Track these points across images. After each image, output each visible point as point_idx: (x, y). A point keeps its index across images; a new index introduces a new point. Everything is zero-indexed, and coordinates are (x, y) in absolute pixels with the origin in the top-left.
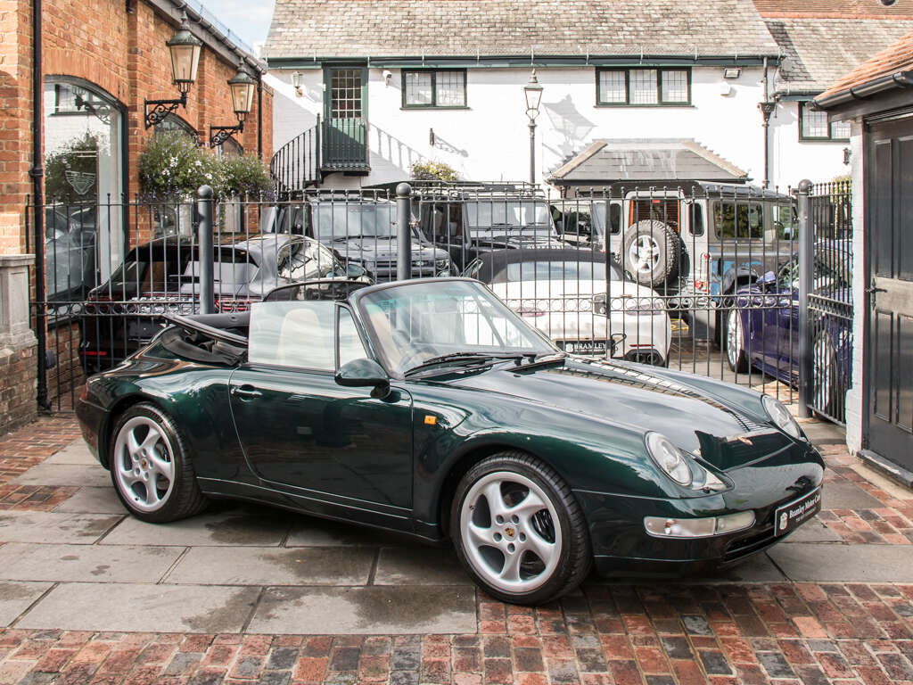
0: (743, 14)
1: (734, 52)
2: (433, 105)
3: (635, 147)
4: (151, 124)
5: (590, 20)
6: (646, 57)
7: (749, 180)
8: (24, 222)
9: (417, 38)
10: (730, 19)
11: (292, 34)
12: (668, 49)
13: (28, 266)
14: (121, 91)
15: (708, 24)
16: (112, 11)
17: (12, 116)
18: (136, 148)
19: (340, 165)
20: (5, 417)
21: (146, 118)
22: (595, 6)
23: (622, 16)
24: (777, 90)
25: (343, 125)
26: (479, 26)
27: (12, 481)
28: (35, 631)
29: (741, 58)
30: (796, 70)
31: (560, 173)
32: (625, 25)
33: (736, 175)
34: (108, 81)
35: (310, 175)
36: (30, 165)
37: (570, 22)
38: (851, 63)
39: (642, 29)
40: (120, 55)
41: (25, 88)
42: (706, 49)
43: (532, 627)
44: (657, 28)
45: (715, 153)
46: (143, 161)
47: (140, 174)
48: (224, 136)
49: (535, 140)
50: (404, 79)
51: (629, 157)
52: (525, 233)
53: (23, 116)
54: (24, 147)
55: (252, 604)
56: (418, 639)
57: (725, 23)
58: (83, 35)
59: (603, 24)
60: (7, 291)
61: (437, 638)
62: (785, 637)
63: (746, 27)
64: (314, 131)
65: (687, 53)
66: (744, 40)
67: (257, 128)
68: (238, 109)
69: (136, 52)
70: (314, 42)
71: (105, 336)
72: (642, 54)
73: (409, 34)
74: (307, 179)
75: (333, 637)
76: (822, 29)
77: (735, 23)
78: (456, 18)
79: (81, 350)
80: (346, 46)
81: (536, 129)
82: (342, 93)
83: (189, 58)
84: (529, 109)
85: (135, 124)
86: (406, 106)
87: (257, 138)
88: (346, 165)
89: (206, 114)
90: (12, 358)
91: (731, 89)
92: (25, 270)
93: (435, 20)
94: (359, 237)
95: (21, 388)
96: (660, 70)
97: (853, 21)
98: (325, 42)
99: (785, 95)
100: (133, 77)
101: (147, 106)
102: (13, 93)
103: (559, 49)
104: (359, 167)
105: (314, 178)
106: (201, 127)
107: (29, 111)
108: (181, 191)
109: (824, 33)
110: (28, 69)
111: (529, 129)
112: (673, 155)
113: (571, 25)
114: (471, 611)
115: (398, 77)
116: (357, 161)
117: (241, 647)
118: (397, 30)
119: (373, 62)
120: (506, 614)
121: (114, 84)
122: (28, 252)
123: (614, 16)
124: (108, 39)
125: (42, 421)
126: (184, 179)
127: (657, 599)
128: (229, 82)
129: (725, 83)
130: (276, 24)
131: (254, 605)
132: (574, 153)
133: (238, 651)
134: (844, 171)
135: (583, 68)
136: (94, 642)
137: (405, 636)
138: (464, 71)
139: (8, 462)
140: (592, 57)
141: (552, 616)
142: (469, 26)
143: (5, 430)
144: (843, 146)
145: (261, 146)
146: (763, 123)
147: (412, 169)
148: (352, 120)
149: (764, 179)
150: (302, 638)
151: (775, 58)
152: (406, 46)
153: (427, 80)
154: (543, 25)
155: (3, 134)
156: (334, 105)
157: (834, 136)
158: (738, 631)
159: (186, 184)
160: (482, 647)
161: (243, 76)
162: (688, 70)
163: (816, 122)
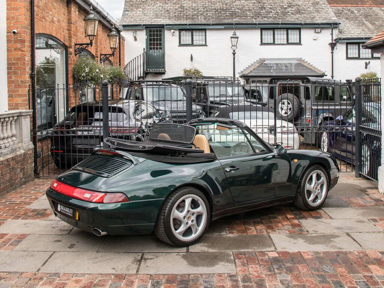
0: (322, 5)
1: (319, 22)
2: (192, 45)
3: (277, 62)
4: (77, 54)
5: (258, 8)
6: (282, 24)
7: (326, 76)
8: (28, 96)
9: (185, 16)
10: (317, 8)
11: (132, 15)
12: (291, 20)
13: (30, 115)
14: (65, 40)
15: (308, 10)
16: (61, 6)
17: (22, 51)
18: (71, 64)
19: (153, 70)
20: (22, 179)
21: (75, 51)
22: (260, 2)
23: (271, 7)
24: (337, 38)
25: (155, 53)
26: (211, 11)
27: (28, 207)
28: (48, 274)
29: (322, 24)
30: (345, 29)
31: (246, 73)
32: (272, 10)
33: (320, 74)
34: (60, 36)
36: (30, 72)
38: (368, 26)
39: (280, 12)
40: (64, 24)
41: (28, 39)
42: (307, 20)
43: (259, 270)
44: (286, 12)
45: (311, 64)
46: (74, 70)
47: (73, 75)
48: (106, 58)
49: (236, 59)
50: (180, 33)
51: (275, 66)
53: (27, 51)
54: (28, 64)
55: (139, 261)
56: (212, 276)
57: (315, 9)
58: (50, 16)
59: (263, 10)
60: (22, 125)
61: (220, 275)
62: (366, 274)
63: (324, 11)
64: (142, 55)
65: (299, 22)
66: (323, 17)
67: (118, 54)
68: (112, 47)
69: (71, 23)
70: (141, 18)
71: (63, 144)
72: (280, 23)
73: (182, 15)
74: (139, 76)
75: (177, 275)
76: (355, 11)
77: (319, 9)
78: (201, 7)
79: (52, 150)
80: (155, 19)
81: (236, 54)
82: (154, 39)
83: (93, 25)
84: (233, 46)
85: (71, 54)
86: (180, 45)
87: (118, 59)
88: (156, 70)
89: (99, 49)
90: (24, 154)
91: (318, 37)
92: (29, 117)
93: (192, 8)
94: (164, 100)
95: (28, 167)
96: (287, 29)
97: (368, 8)
98: (146, 18)
99: (338, 40)
100: (70, 34)
101: (76, 46)
102: (23, 41)
103: (245, 21)
104: (162, 70)
105: (142, 75)
106: (96, 54)
107: (29, 49)
108: (90, 83)
109: (356, 13)
110: (29, 31)
111: (232, 55)
112: (293, 65)
113: (250, 10)
114: (232, 263)
115: (177, 33)
116: (161, 68)
117: (137, 280)
118: (176, 13)
119: (167, 26)
120: (248, 265)
121: (62, 36)
122: (29, 109)
123: (268, 6)
124: (60, 17)
125: (36, 180)
126: (91, 77)
127: (310, 257)
128: (108, 36)
129: (316, 35)
130: (125, 10)
131: (140, 261)
132: (252, 64)
133: (137, 282)
134: (365, 72)
135: (255, 28)
136: (74, 278)
137: (206, 274)
138: (205, 30)
139: (25, 199)
140: (259, 24)
141: (267, 265)
142: (207, 11)
143: (22, 185)
144: (364, 61)
145: (120, 62)
146: (331, 51)
147: (183, 72)
148: (158, 51)
149: (331, 75)
150: (162, 276)
151: (336, 24)
152: (181, 19)
153: (189, 33)
154: (238, 10)
155: (19, 59)
156: (150, 44)
157: (361, 57)
158: (346, 271)
159: (92, 79)
160: (239, 279)
161: (114, 33)
162: (299, 29)
163: (353, 51)
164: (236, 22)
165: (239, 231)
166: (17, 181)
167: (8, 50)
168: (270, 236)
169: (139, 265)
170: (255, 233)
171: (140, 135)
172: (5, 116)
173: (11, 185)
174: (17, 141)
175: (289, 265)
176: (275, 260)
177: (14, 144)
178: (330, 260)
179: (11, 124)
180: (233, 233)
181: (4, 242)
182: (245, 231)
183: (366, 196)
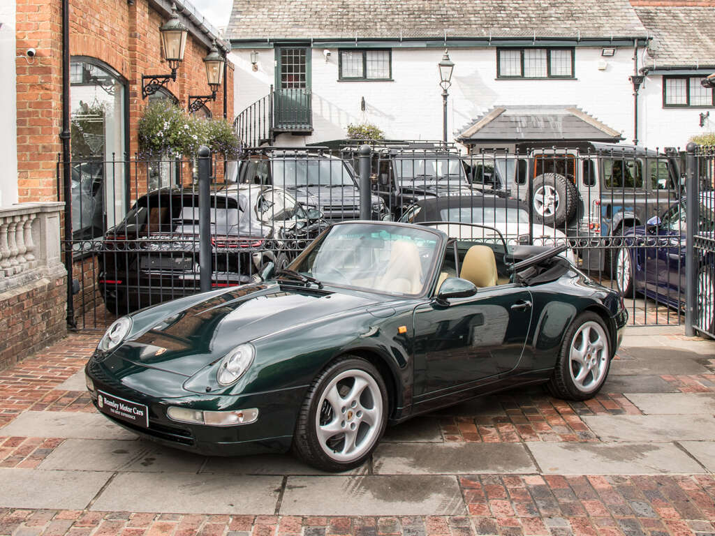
0: (617, 3)
1: (611, 35)
2: (364, 78)
3: (528, 113)
4: (147, 95)
5: (492, 8)
6: (538, 39)
7: (623, 139)
8: (56, 176)
9: (351, 24)
10: (605, 8)
11: (248, 20)
12: (556, 32)
13: (59, 211)
14: (124, 68)
15: (588, 11)
16: (118, 3)
17: (46, 89)
18: (135, 114)
19: (289, 126)
20: (44, 334)
21: (143, 90)
23: (517, 5)
24: (645, 66)
25: (292, 94)
26: (401, 13)
27: (59, 387)
28: (107, 513)
29: (616, 39)
30: (661, 49)
31: (468, 133)
32: (519, 12)
33: (612, 135)
34: (114, 60)
35: (264, 135)
36: (60, 129)
37: (475, 10)
38: (706, 43)
39: (533, 16)
40: (123, 38)
41: (56, 67)
42: (587, 32)
43: (510, 510)
44: (546, 15)
45: (594, 117)
46: (142, 125)
47: (139, 135)
48: (198, 104)
49: (448, 106)
50: (340, 56)
51: (524, 120)
52: (440, 183)
53: (54, 90)
54: (56, 115)
55: (278, 490)
56: (420, 519)
57: (602, 11)
58: (96, 23)
59: (502, 12)
60: (45, 232)
61: (436, 519)
63: (620, 14)
64: (267, 99)
65: (572, 35)
66: (618, 25)
67: (223, 96)
68: (212, 82)
69: (135, 36)
70: (266, 27)
71: (122, 268)
72: (535, 36)
73: (344, 21)
74: (262, 138)
75: (353, 518)
76: (681, 15)
77: (610, 11)
78: (382, 7)
79: (100, 279)
80: (293, 30)
81: (448, 97)
82: (290, 68)
83: (178, 41)
84: (442, 81)
85: (135, 95)
86: (342, 79)
87: (222, 105)
88: (294, 127)
89: (186, 86)
90: (49, 286)
91: (608, 64)
92: (58, 215)
93: (365, 8)
95: (55, 311)
96: (549, 49)
97: (706, 8)
98: (276, 27)
99: (647, 71)
100: (133, 57)
101: (144, 80)
102: (47, 71)
103: (467, 32)
104: (305, 128)
105: (267, 137)
106: (182, 96)
107: (59, 86)
108: (173, 149)
109: (683, 19)
110: (58, 51)
111: (442, 98)
112: (560, 119)
113: (476, 13)
114: (458, 495)
115: (335, 55)
116: (303, 123)
117: (278, 526)
118: (334, 17)
119: (315, 43)
120: (488, 499)
121: (119, 62)
122: (59, 200)
123: (511, 5)
124: (115, 25)
125: (71, 336)
126: (175, 140)
127: (606, 486)
128: (204, 61)
129: (603, 60)
130: (236, 12)
131: (281, 491)
132: (479, 117)
133: (277, 530)
134: (700, 132)
135: (486, 48)
136: (158, 522)
137: (409, 517)
138: (389, 50)
139: (52, 371)
140: (494, 39)
141: (526, 501)
142: (393, 13)
143: (44, 345)
144: (699, 112)
145: (225, 111)
146: (634, 92)
147: (347, 130)
148: (299, 90)
149: (633, 139)
150: (326, 518)
151: (644, 39)
152: (342, 30)
153: (359, 57)
154: (453, 12)
155: (39, 105)
156: (284, 77)
157: (692, 103)
158: (677, 515)
159: (177, 143)
160: (473, 527)
161: (216, 55)
162: (572, 49)
163: (677, 92)
164: (449, 36)
165: (466, 436)
166: (35, 338)
167: (20, 88)
168: (526, 447)
169: (280, 498)
170: (497, 440)
171: (270, 252)
172: (14, 214)
173: (25, 346)
174: (35, 261)
175: (566, 500)
176: (540, 491)
177: (31, 266)
178: (645, 492)
179: (25, 229)
180: (455, 439)
181: (18, 453)
182: (478, 436)
183: (709, 372)
